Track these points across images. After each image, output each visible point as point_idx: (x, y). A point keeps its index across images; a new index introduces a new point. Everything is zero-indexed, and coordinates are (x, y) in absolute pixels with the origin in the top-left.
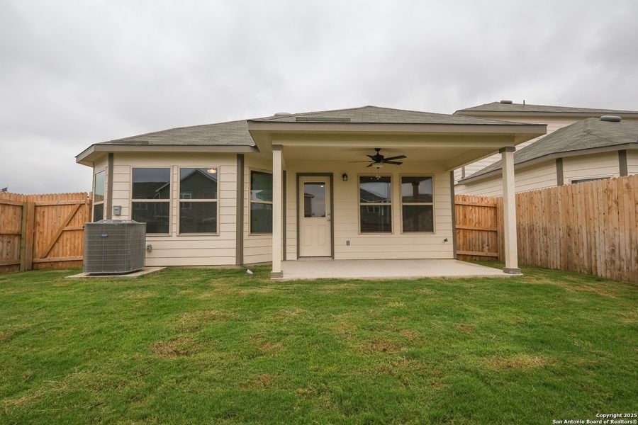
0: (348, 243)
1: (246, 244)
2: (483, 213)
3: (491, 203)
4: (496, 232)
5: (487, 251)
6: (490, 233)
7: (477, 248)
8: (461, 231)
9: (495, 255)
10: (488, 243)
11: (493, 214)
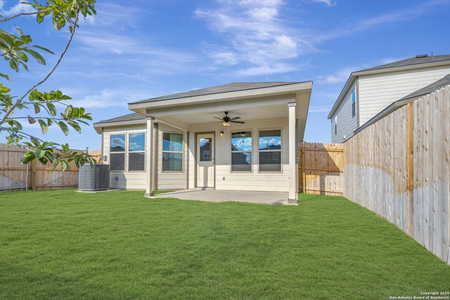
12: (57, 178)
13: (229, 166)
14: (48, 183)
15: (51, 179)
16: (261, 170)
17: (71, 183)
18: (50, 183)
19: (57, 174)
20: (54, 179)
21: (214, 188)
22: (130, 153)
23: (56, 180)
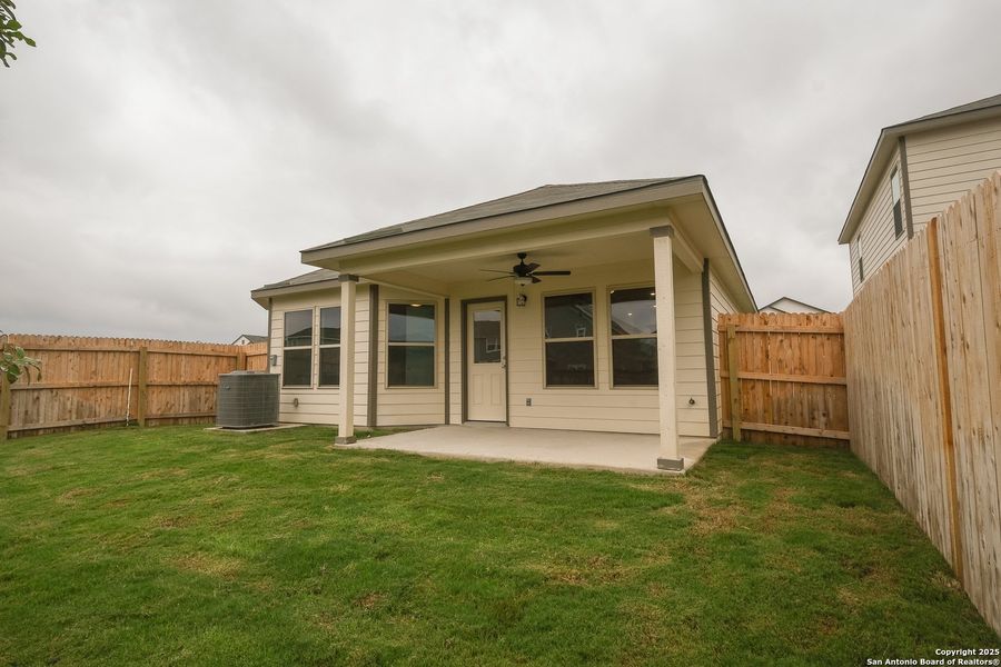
0: (529, 402)
1: (380, 400)
2: (812, 350)
3: (830, 327)
4: (845, 386)
5: (822, 426)
6: (829, 389)
7: (799, 419)
8: (759, 387)
9: (842, 435)
10: (826, 408)
11: (836, 348)
21: (507, 423)
22: (321, 349)
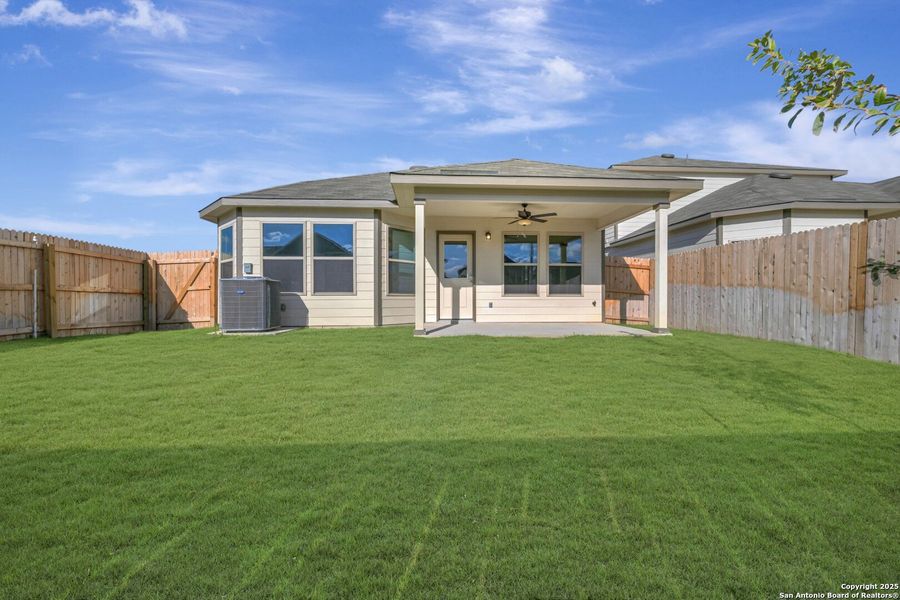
12: (97, 309)
13: (500, 287)
14: (80, 321)
15: (84, 314)
16: (551, 292)
17: (124, 320)
18: (84, 320)
19: (97, 301)
20: (91, 312)
23: (94, 315)
